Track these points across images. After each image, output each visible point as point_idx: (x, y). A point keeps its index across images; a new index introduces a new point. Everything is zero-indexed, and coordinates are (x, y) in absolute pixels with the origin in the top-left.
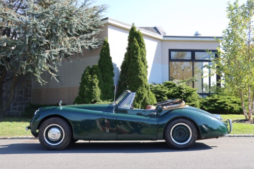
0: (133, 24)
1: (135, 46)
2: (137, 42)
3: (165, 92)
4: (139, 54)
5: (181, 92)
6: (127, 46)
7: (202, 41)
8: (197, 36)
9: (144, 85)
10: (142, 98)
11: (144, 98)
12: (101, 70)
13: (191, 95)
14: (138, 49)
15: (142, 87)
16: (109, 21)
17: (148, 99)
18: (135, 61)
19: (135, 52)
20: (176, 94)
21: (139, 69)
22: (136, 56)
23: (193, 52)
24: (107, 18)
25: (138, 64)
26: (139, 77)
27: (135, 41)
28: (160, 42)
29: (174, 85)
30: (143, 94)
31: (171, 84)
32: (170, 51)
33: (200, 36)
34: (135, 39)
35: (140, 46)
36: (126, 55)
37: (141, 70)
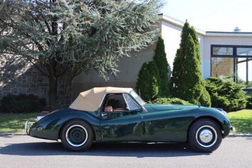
0: (186, 20)
1: (190, 42)
2: (192, 39)
3: (213, 88)
4: (195, 51)
5: (230, 89)
6: (180, 42)
7: (244, 37)
8: (237, 31)
9: (200, 82)
10: (199, 95)
11: (201, 95)
12: (158, 66)
13: (238, 91)
14: (193, 45)
15: (198, 83)
16: (164, 17)
17: (204, 95)
18: (192, 58)
19: (191, 48)
20: (225, 90)
21: (195, 66)
22: (192, 53)
23: (235, 48)
24: (162, 14)
25: (194, 60)
26: (196, 73)
27: (190, 38)
28: (203, 37)
29: (220, 81)
30: (200, 91)
31: (217, 80)
32: (212, 46)
33: (240, 31)
34: (190, 35)
35: (195, 42)
36: (178, 51)
37: (197, 67)
